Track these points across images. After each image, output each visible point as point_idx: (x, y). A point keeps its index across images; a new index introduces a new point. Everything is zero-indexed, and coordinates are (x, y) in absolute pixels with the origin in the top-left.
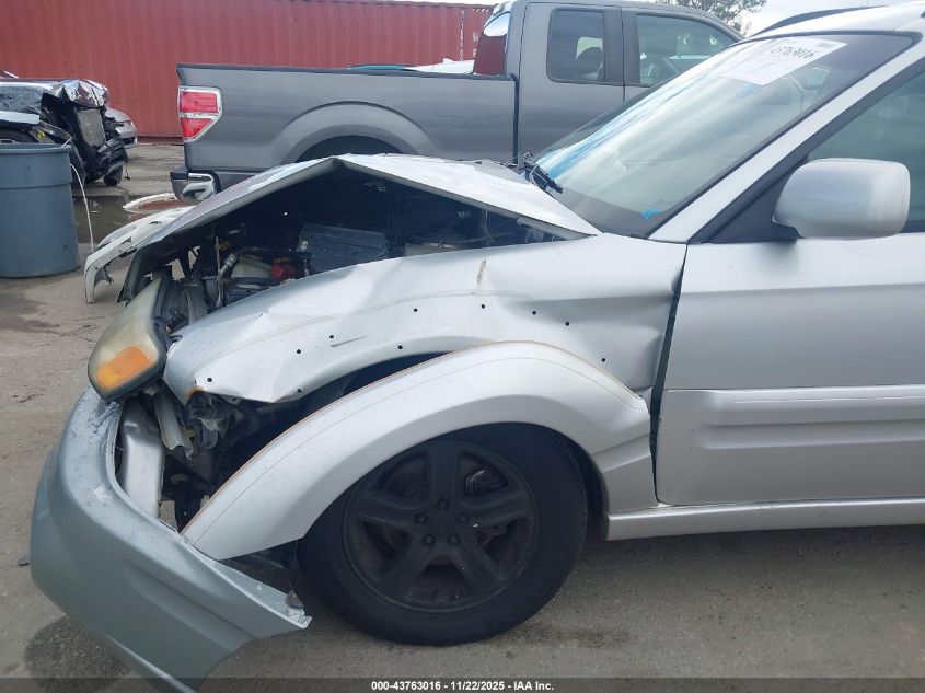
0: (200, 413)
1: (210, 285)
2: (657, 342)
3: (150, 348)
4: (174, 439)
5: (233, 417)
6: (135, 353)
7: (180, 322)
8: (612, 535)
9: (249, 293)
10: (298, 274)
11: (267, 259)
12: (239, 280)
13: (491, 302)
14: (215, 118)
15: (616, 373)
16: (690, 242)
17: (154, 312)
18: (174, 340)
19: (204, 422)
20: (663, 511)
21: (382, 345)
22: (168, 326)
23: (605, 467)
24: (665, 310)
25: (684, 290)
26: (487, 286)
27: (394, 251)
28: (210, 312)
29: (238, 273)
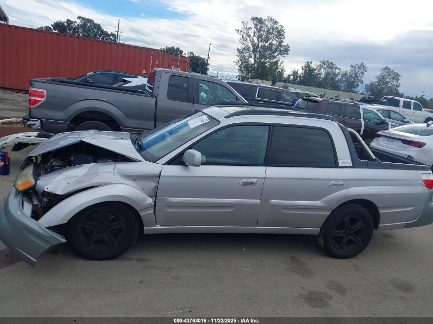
0: (44, 197)
1: (46, 166)
2: (156, 186)
3: (33, 181)
4: (36, 202)
5: (51, 199)
6: (28, 182)
7: (39, 175)
8: (145, 232)
9: (57, 169)
10: (70, 166)
11: (62, 160)
12: (55, 166)
13: (116, 175)
14: (43, 100)
15: (145, 193)
16: (164, 164)
17: (33, 172)
18: (38, 179)
19: (44, 199)
20: (158, 227)
21: (88, 183)
22: (37, 176)
23: (141, 214)
24: (158, 179)
25: (161, 175)
26: (115, 171)
27: (95, 161)
28: (46, 174)
29: (54, 163)
